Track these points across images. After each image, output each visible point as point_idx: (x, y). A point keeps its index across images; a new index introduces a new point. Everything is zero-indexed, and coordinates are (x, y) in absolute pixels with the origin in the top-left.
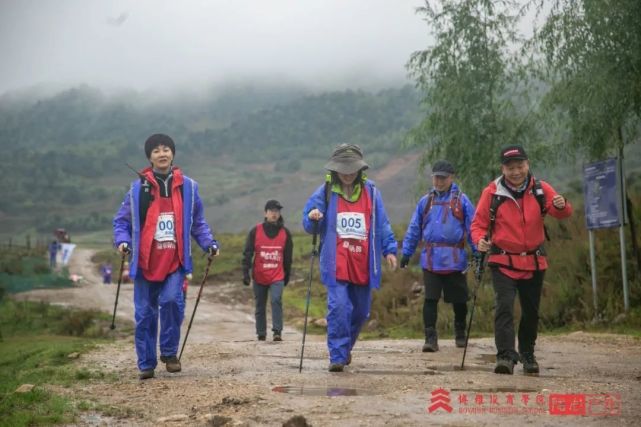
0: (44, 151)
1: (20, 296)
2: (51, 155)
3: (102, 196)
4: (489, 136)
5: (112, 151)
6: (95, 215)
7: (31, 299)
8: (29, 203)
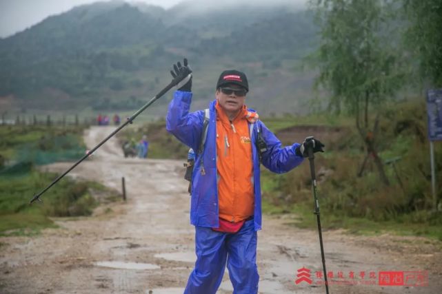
0: (98, 51)
1: (43, 168)
2: (103, 55)
3: (138, 85)
4: (365, 64)
5: (146, 52)
6: (133, 98)
7: (51, 171)
8: (87, 89)
